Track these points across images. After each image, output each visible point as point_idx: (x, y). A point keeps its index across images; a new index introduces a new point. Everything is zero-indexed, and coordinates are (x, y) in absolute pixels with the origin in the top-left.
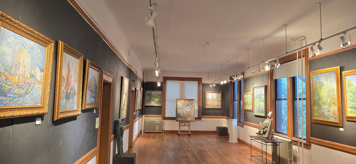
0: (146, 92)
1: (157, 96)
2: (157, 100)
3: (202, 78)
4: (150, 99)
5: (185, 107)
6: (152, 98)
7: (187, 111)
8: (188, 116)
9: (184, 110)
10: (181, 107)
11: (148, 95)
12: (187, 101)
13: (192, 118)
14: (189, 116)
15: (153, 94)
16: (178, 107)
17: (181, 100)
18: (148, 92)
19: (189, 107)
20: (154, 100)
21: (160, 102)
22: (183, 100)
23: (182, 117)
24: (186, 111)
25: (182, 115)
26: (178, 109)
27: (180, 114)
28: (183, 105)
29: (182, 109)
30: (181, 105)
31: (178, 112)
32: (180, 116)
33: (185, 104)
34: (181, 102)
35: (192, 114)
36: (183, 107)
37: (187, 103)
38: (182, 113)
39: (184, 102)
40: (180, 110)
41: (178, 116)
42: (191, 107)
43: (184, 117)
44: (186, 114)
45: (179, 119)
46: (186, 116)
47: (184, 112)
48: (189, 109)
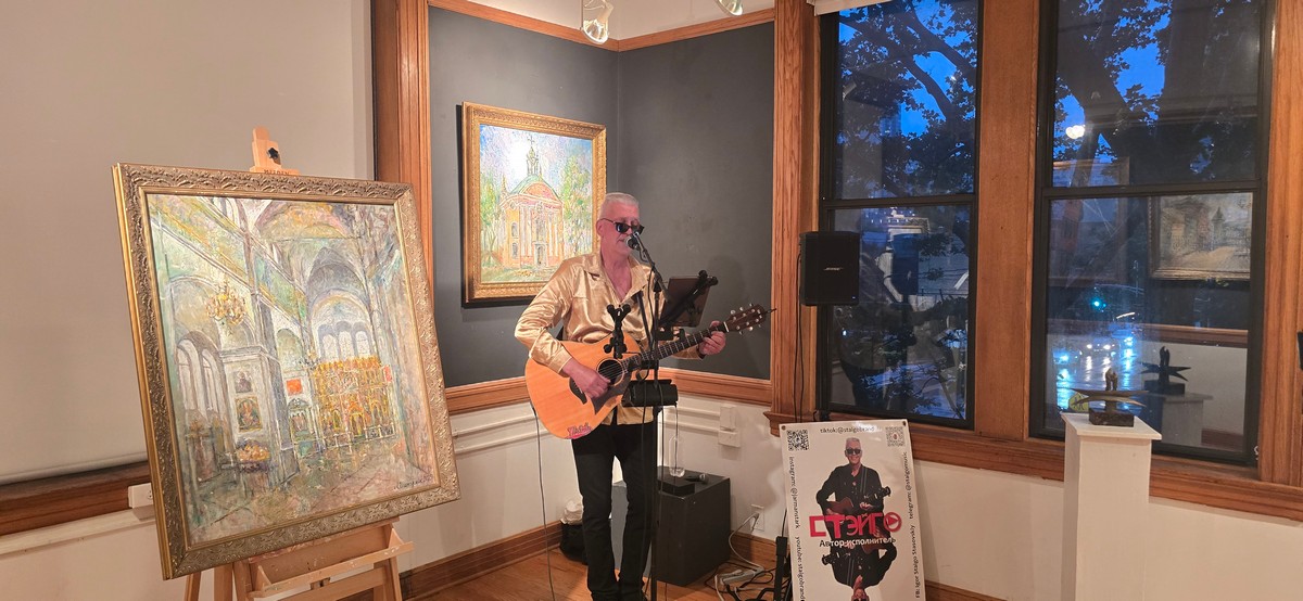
5: (301, 312)
7: (332, 356)
8: (358, 442)
9: (288, 364)
10: (230, 314)
12: (318, 213)
13: (411, 456)
14: (370, 428)
19: (350, 295)
22: (256, 187)
23: (260, 467)
24: (311, 365)
25: (261, 432)
26: (188, 345)
27: (230, 434)
28: (265, 277)
29: (249, 334)
30: (233, 283)
31: (189, 405)
32: (235, 458)
33: (281, 254)
34: (218, 231)
35: (411, 391)
36: (253, 304)
37: (320, 245)
38: (260, 402)
39: (261, 224)
40: (213, 363)
41: (199, 464)
42: (375, 306)
43: (303, 463)
44: (322, 409)
45: (219, 514)
46: (330, 448)
47: (284, 382)
48: (353, 330)
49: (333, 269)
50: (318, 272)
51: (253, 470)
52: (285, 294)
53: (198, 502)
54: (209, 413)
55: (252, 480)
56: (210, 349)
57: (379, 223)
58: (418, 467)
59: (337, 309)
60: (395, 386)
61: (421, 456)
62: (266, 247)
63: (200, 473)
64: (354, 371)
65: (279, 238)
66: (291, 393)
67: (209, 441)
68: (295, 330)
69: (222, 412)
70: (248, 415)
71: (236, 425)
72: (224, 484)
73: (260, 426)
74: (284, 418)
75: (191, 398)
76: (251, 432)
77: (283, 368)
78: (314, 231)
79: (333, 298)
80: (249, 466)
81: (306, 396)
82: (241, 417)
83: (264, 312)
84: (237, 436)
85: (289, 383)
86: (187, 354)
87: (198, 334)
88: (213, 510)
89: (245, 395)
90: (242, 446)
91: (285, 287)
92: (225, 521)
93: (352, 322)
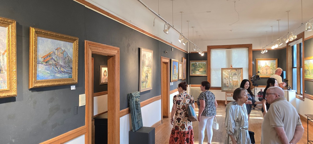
1: (202, 66)
2: (201, 70)
3: (252, 44)
4: (195, 69)
8: (235, 86)
11: (193, 65)
15: (198, 64)
16: (224, 77)
17: (227, 69)
20: (198, 70)
21: (205, 72)
22: (230, 69)
23: (228, 87)
24: (232, 81)
29: (228, 78)
30: (228, 75)
34: (227, 72)
40: (226, 80)
41: (224, 86)
42: (238, 77)
43: (231, 87)
48: (236, 79)
49: (235, 74)
50: (234, 74)
57: (239, 71)
62: (230, 73)
64: (236, 81)
68: (231, 78)
70: (227, 83)
74: (230, 84)
75: (224, 82)
77: (230, 81)
78: (234, 72)
81: (232, 83)
91: (231, 75)
92: (225, 89)
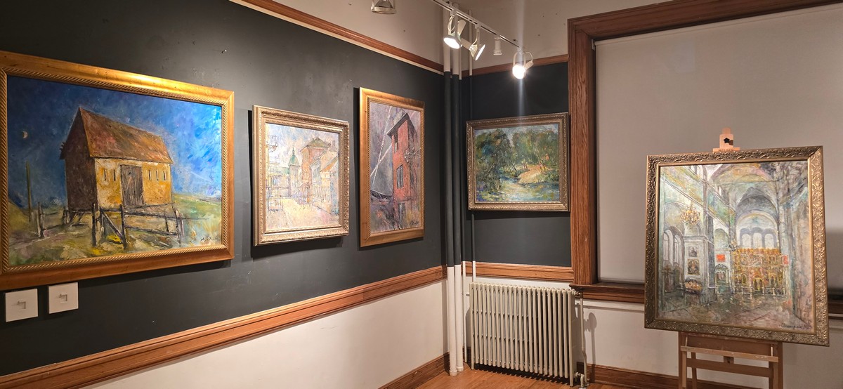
0: (470, 130)
1: (536, 150)
2: (534, 174)
4: (495, 171)
5: (731, 220)
6: (504, 164)
7: (747, 244)
8: (757, 294)
9: (719, 246)
10: (691, 220)
11: (482, 145)
12: (749, 169)
13: (795, 310)
14: (769, 288)
15: (510, 137)
16: (668, 216)
17: (693, 160)
18: (479, 133)
19: (765, 213)
20: (516, 177)
21: (556, 186)
22: (713, 159)
23: (697, 293)
24: (732, 248)
25: (699, 277)
26: (669, 232)
27: (683, 275)
28: (713, 204)
29: (700, 230)
30: (695, 205)
31: (666, 258)
32: (684, 286)
33: (724, 191)
34: (691, 181)
35: (802, 272)
36: (704, 215)
37: (748, 186)
38: (700, 263)
39: (715, 177)
40: (680, 241)
41: (667, 284)
42: (782, 220)
43: (720, 297)
44: (736, 272)
45: (672, 309)
46: (738, 293)
47: (715, 255)
48: (764, 233)
49: (758, 198)
50: (746, 200)
51: (692, 293)
52: (722, 211)
53: (664, 300)
54: (675, 263)
55: (691, 298)
56: (679, 235)
57: (794, 172)
58: (801, 319)
59: (755, 220)
60: (790, 267)
61: (803, 313)
62: (716, 188)
63: (666, 288)
64: (761, 255)
65: (724, 183)
66: (719, 260)
67: (672, 275)
68: (726, 230)
69: (681, 264)
70: (693, 267)
71: (686, 270)
72: (677, 296)
73: (698, 274)
74: (712, 272)
75: (667, 255)
76: (694, 275)
77: (716, 248)
78: (746, 179)
79: (754, 215)
80: (690, 291)
81: (727, 264)
82: (689, 268)
83: (710, 220)
84: (686, 276)
85: (718, 256)
86: (668, 236)
87: (674, 228)
88: (670, 306)
89: (693, 258)
90: (688, 281)
91: (723, 208)
92: (675, 312)
93: (764, 228)
